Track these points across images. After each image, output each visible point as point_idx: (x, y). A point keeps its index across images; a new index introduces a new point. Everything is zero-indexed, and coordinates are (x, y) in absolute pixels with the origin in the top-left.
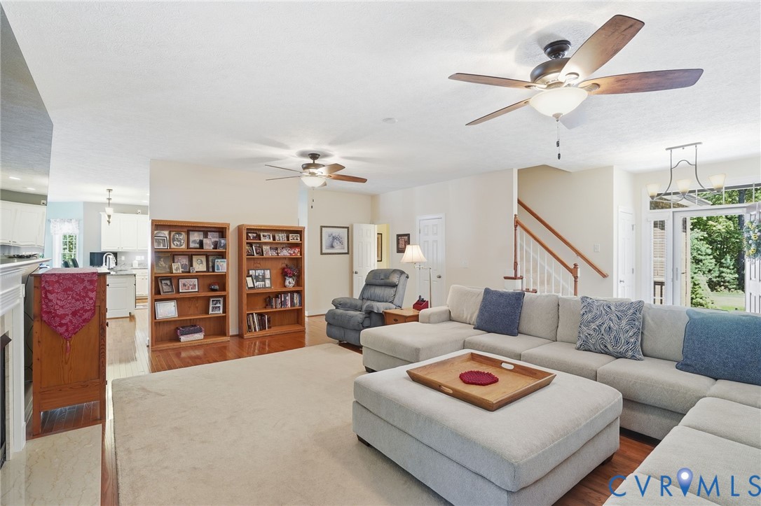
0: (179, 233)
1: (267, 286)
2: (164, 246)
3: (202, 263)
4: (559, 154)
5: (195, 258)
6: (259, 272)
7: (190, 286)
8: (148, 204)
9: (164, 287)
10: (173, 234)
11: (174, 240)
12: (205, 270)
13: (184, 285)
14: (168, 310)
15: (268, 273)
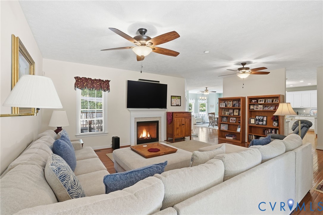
0: (230, 102)
1: (264, 124)
2: (224, 106)
3: (237, 112)
4: (141, 73)
5: (235, 110)
6: (261, 118)
7: (233, 120)
8: (222, 93)
9: (224, 119)
10: (228, 102)
11: (229, 104)
12: (238, 115)
13: (232, 120)
14: (224, 128)
15: (265, 119)
